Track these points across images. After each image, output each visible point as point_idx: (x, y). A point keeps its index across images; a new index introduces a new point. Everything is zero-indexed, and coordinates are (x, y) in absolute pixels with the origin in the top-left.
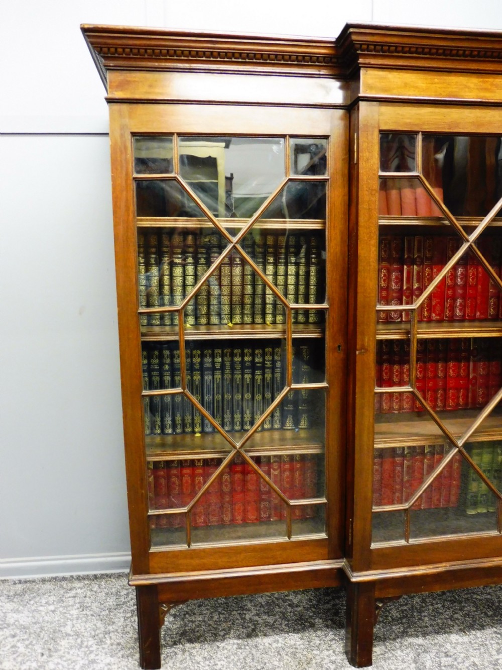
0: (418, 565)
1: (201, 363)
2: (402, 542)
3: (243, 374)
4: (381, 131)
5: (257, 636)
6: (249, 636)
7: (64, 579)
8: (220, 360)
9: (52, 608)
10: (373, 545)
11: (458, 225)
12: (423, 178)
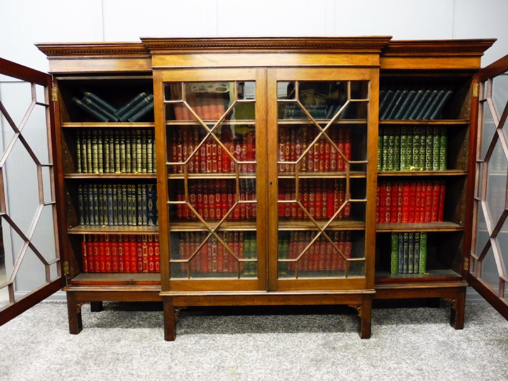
0: (194, 291)
1: (107, 191)
2: (187, 279)
3: (127, 197)
4: (164, 82)
5: (130, 328)
6: (127, 328)
7: (56, 303)
8: (115, 190)
9: (45, 312)
10: (172, 279)
11: (205, 124)
12: (185, 102)
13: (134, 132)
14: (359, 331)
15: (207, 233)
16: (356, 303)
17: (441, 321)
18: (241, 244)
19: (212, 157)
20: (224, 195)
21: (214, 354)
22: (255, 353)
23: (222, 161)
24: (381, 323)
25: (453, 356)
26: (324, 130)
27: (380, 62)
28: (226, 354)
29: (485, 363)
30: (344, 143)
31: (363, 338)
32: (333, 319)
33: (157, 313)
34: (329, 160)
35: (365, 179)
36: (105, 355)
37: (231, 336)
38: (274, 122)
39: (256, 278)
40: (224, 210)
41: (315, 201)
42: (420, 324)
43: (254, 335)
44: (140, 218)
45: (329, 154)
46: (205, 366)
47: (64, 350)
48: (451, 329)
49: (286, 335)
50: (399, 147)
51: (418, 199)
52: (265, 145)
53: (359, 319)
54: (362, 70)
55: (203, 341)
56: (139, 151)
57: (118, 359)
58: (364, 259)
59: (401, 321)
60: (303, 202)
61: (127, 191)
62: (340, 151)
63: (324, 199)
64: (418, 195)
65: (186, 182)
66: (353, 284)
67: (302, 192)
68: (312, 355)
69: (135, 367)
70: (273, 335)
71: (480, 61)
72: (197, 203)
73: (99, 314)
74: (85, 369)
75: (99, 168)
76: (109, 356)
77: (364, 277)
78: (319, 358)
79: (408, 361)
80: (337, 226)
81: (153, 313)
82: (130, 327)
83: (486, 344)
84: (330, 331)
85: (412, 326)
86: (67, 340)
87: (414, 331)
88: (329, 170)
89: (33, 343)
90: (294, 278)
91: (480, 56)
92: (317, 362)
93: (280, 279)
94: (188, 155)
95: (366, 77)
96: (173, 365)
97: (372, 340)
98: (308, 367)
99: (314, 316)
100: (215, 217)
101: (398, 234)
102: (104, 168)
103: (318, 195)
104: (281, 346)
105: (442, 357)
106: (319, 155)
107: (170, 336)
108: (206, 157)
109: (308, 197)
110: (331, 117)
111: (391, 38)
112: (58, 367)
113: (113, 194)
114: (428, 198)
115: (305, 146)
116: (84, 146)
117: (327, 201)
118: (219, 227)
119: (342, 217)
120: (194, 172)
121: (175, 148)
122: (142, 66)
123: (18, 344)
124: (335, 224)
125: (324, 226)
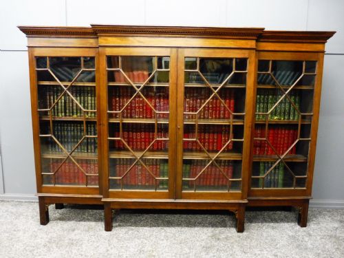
0: (125, 199)
1: (67, 129)
2: (120, 190)
4: (107, 56)
6: (79, 221)
8: (73, 128)
9: (24, 209)
10: (110, 190)
11: (134, 85)
12: (121, 70)
13: (86, 89)
14: (236, 227)
15: (135, 160)
16: (235, 209)
17: (292, 221)
18: (158, 167)
19: (139, 107)
20: (147, 133)
21: (137, 241)
22: (165, 241)
23: (146, 109)
24: (251, 222)
25: (298, 246)
26: (216, 91)
27: (256, 46)
28: (146, 241)
29: (319, 251)
30: (230, 99)
31: (238, 232)
32: (219, 218)
33: (100, 211)
34: (220, 111)
35: (243, 126)
36: (64, 240)
37: (149, 229)
38: (182, 84)
39: (167, 191)
40: (147, 143)
41: (209, 139)
42: (278, 223)
43: (165, 228)
44: (89, 147)
45: (220, 107)
46: (132, 250)
47: (36, 236)
48: (298, 227)
49: (187, 228)
50: (267, 103)
51: (279, 139)
52: (175, 100)
53: (237, 220)
54: (244, 51)
55: (130, 232)
56: (90, 102)
57: (72, 244)
58: (241, 179)
59: (264, 221)
60: (200, 140)
61: (81, 129)
62: (226, 106)
63: (215, 138)
64: (279, 136)
65: (121, 125)
66: (233, 196)
67: (200, 132)
68: (203, 244)
69: (84, 250)
70: (178, 229)
71: (325, 46)
72: (128, 138)
73: (61, 211)
74: (49, 251)
75: (62, 113)
76: (66, 241)
77: (240, 192)
78: (208, 246)
79: (268, 249)
80: (224, 157)
81: (98, 211)
82: (82, 220)
83: (321, 238)
84: (217, 227)
85: (272, 224)
86: (38, 229)
87: (273, 228)
88: (219, 118)
89: (15, 231)
90: (193, 191)
91: (324, 43)
92: (207, 249)
93: (183, 192)
94: (123, 106)
95: (246, 56)
96: (109, 248)
97: (245, 233)
98: (201, 252)
99: (206, 216)
100: (141, 148)
101: (264, 163)
102: (65, 113)
103: (211, 135)
104: (183, 236)
105: (291, 246)
106: (212, 107)
107: (108, 228)
108: (135, 107)
109: (205, 136)
110: (221, 83)
111: (264, 29)
112: (32, 248)
113: (71, 131)
114: (286, 138)
115: (203, 101)
116: (52, 98)
117: (217, 139)
118: (143, 156)
119: (227, 150)
120: (127, 117)
121: (114, 100)
122: (91, 44)
123: (5, 232)
124: (222, 155)
125: (214, 156)
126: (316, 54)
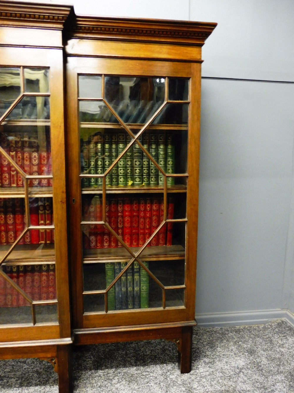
16: (49, 355)
42: (144, 365)
48: (176, 374)
51: (142, 220)
58: (55, 301)
64: (142, 214)
66: (43, 332)
71: (201, 51)
77: (56, 323)
91: (201, 45)
101: (113, 265)
114: (154, 218)
126: (187, 64)
